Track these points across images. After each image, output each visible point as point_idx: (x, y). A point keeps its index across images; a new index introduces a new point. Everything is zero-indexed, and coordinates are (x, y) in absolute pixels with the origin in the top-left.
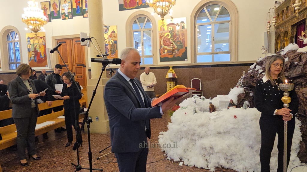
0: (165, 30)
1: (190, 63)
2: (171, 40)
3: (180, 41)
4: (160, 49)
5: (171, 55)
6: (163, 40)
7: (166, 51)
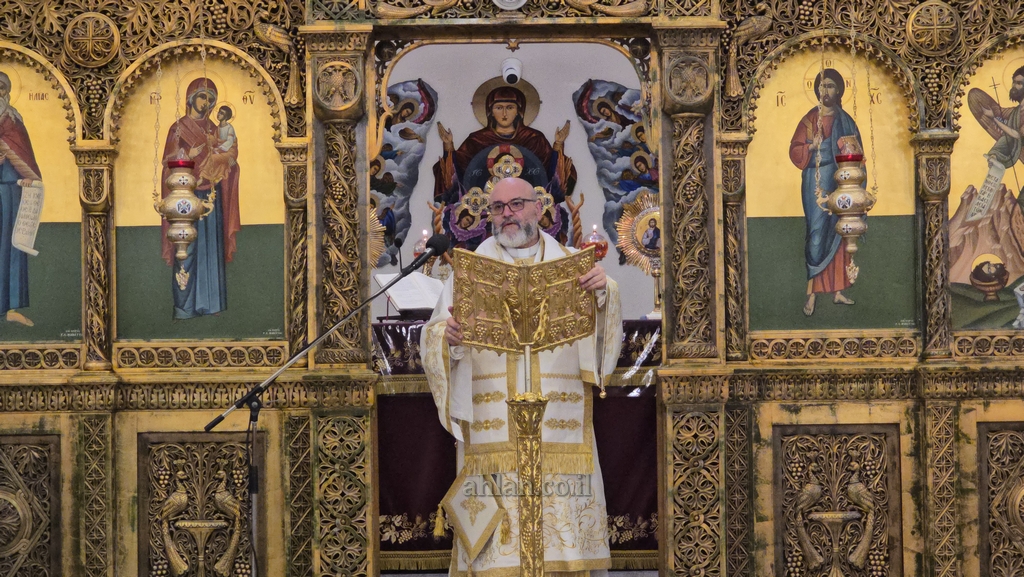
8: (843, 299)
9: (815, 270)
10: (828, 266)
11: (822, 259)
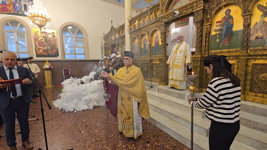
0: (39, 35)
1: (61, 59)
2: (45, 43)
3: (53, 45)
4: (35, 49)
5: (45, 53)
6: (38, 42)
7: (41, 50)
8: (227, 45)
9: (222, 41)
10: (224, 41)
11: (223, 40)
